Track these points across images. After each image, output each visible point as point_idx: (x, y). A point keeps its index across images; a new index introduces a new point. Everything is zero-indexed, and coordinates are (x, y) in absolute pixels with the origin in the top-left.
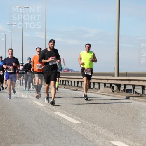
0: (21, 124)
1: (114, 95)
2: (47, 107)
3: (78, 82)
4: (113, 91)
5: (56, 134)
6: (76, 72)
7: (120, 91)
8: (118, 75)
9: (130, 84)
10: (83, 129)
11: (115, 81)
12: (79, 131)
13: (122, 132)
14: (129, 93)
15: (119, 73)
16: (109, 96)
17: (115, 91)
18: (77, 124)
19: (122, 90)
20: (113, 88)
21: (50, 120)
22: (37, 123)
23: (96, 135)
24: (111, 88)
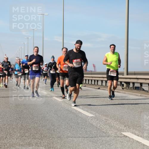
0: (42, 117)
1: (124, 92)
2: (65, 102)
3: (92, 80)
4: (123, 89)
5: (73, 126)
6: (90, 71)
7: (129, 88)
8: (128, 74)
9: (138, 82)
10: (97, 121)
11: (125, 79)
12: (93, 123)
13: (132, 124)
14: (137, 90)
15: (129, 72)
16: (119, 92)
17: (125, 88)
18: (92, 117)
19: (131, 87)
20: (123, 85)
21: (68, 113)
22: (57, 116)
23: (108, 127)
24: (121, 86)
